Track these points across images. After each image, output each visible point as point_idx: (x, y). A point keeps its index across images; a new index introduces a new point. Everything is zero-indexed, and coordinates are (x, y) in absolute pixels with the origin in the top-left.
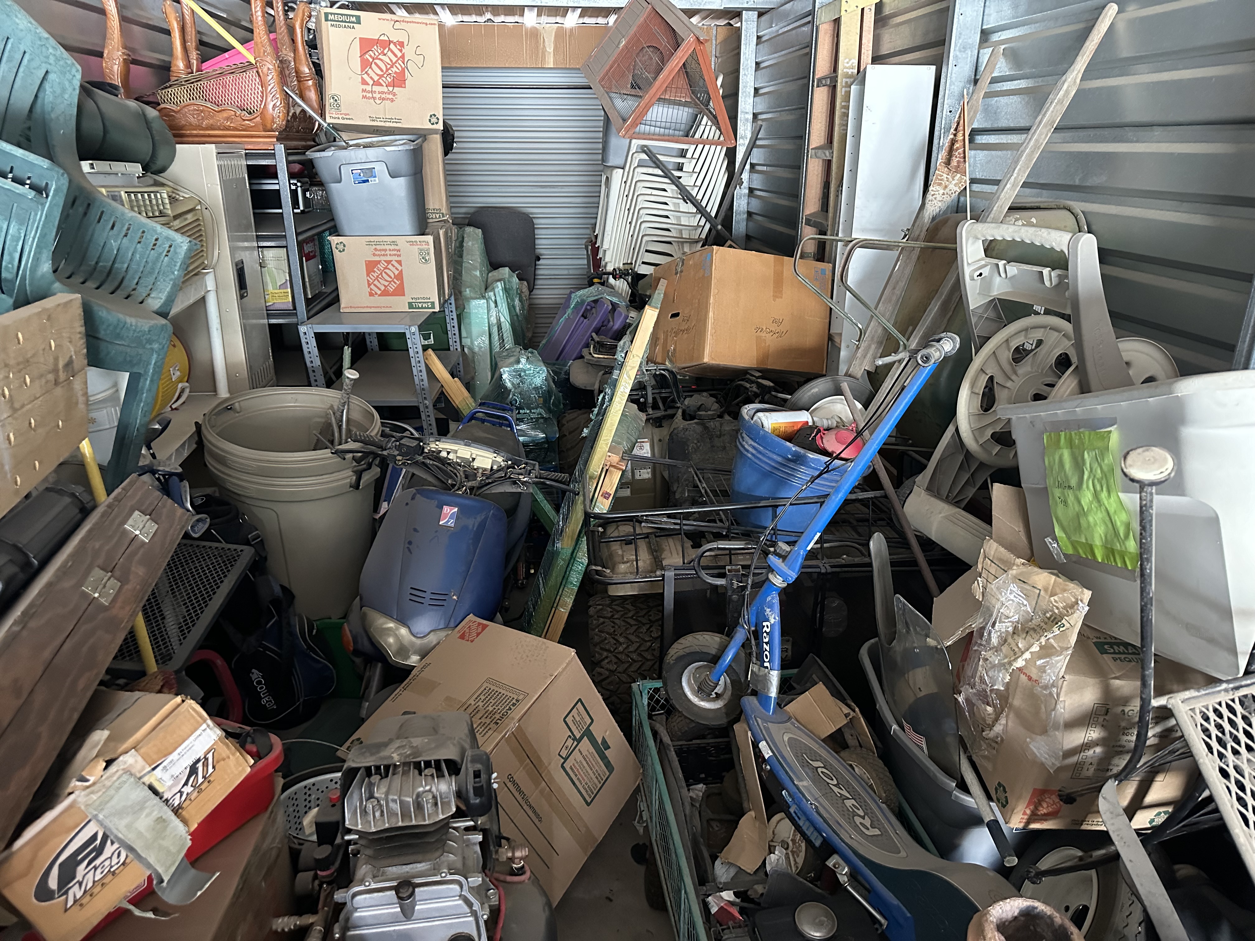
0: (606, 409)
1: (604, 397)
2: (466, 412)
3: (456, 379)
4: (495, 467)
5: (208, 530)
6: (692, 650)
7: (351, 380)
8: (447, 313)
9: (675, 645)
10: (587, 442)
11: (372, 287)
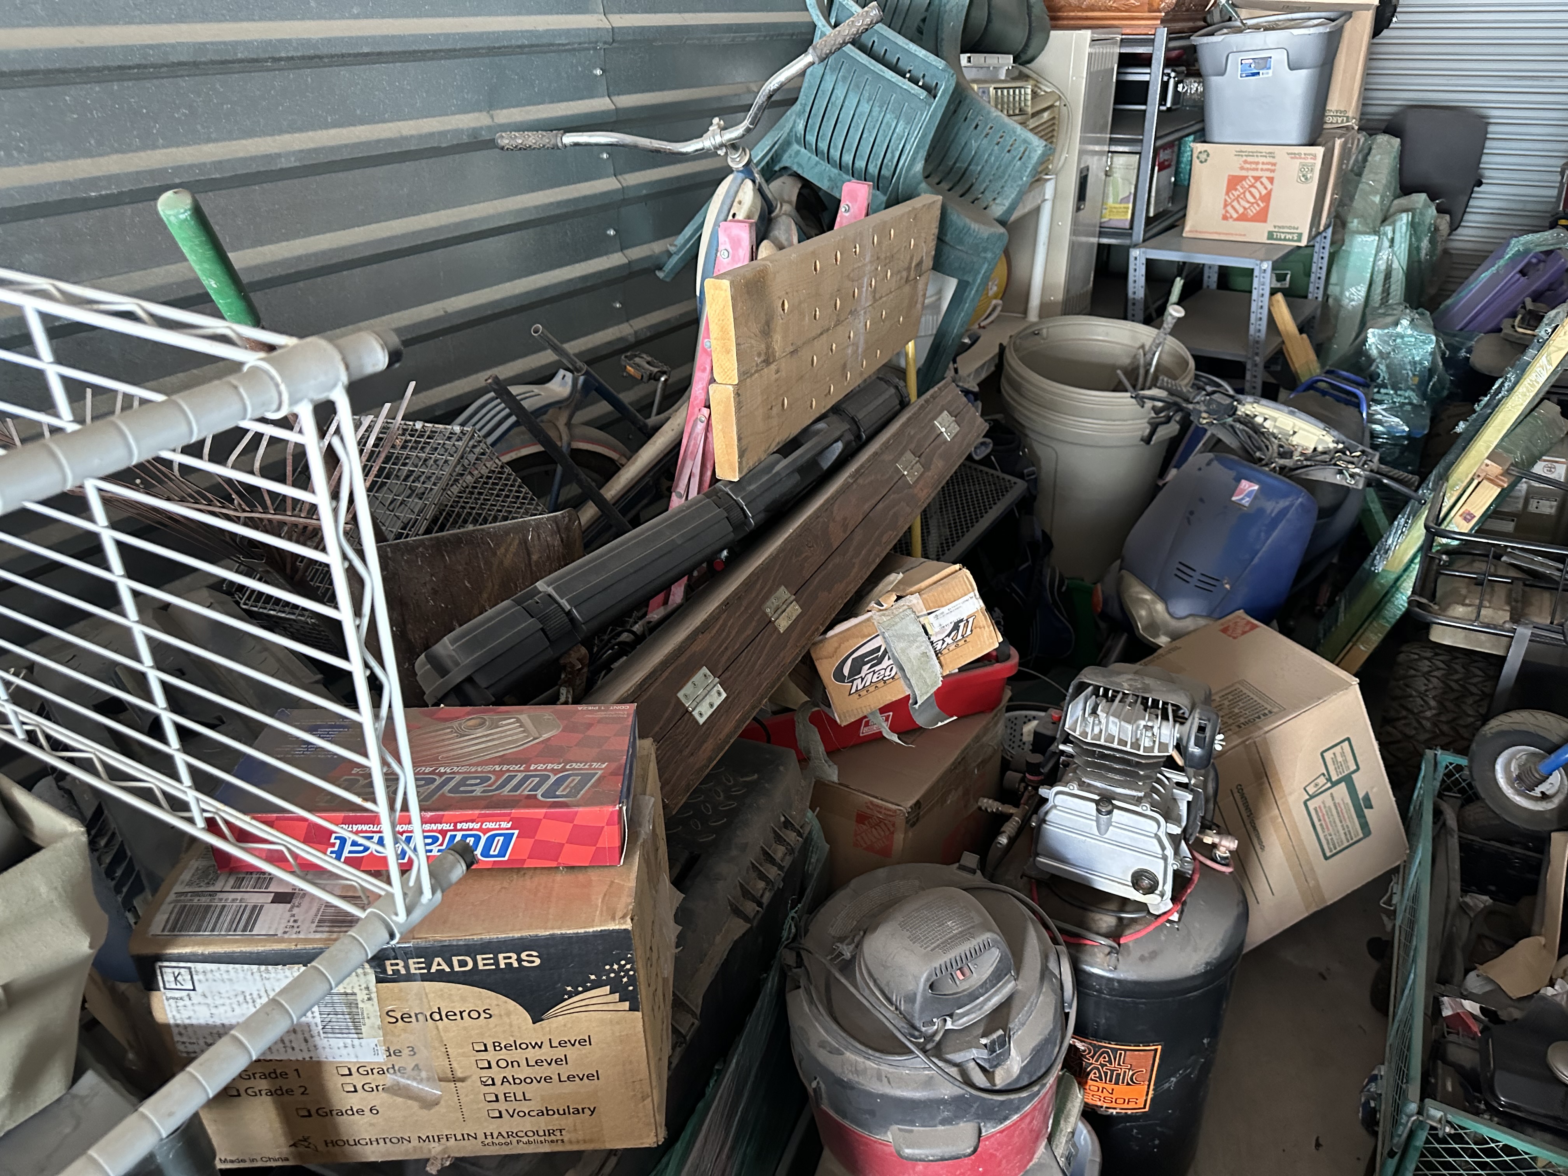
0: (1500, 400)
1: (1503, 383)
2: (1304, 378)
3: (1304, 336)
4: (1320, 449)
5: (988, 456)
6: (1523, 728)
7: (1174, 318)
8: (1316, 249)
9: (1502, 718)
10: (1460, 441)
11: (1229, 208)
